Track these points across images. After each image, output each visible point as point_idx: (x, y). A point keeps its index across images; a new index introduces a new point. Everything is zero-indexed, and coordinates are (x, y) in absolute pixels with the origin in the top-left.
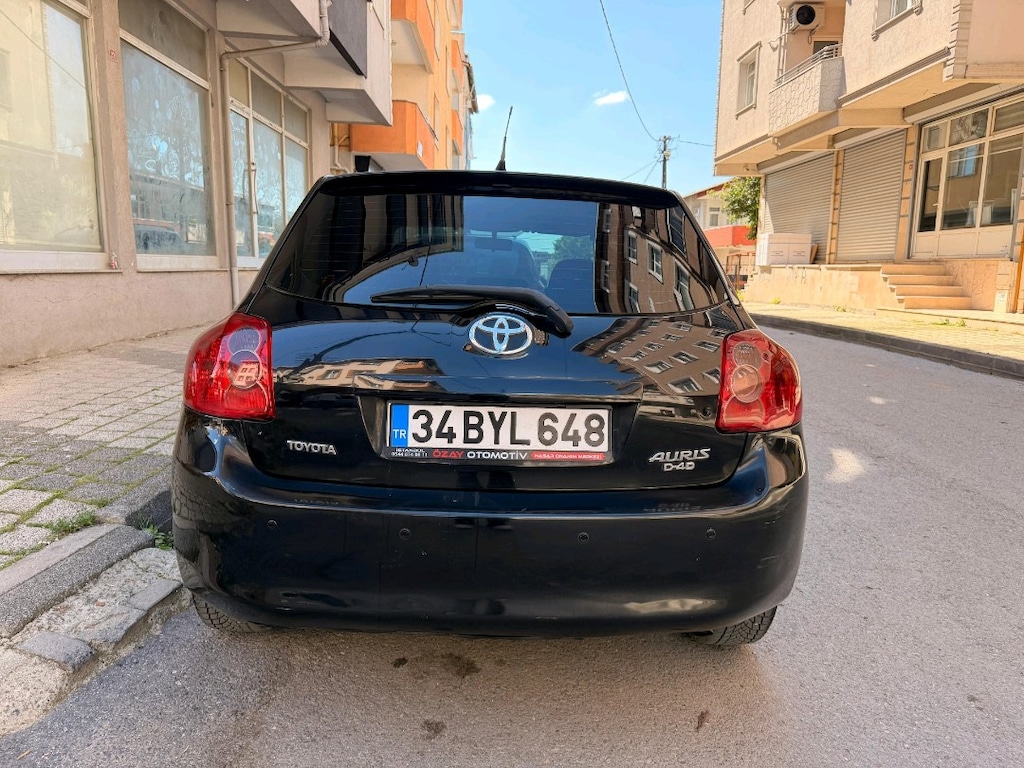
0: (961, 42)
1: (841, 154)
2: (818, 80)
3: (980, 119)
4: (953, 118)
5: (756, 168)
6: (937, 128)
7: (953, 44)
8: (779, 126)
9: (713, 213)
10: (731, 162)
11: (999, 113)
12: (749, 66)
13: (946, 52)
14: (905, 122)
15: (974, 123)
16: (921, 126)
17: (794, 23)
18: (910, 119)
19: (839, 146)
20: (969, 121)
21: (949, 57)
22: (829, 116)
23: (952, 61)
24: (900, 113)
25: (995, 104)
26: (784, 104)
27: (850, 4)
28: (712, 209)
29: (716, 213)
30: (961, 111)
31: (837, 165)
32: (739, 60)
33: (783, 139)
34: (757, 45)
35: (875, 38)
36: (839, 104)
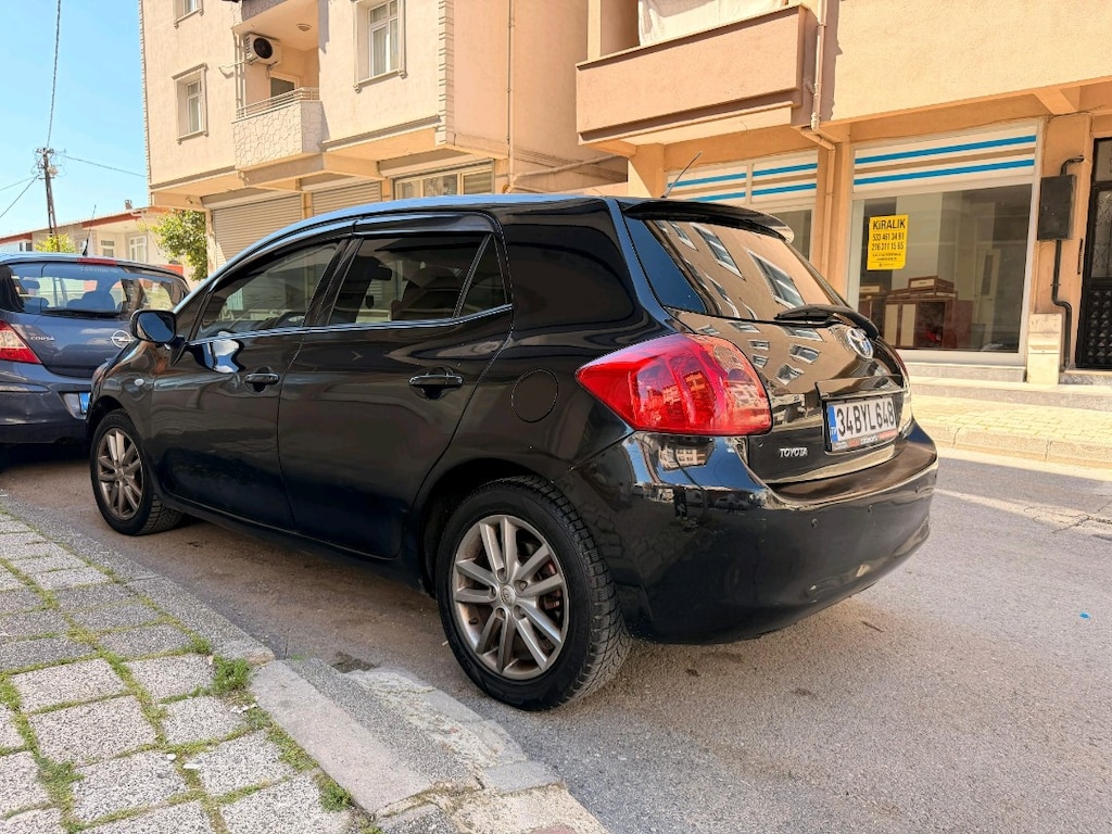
0: (449, 112)
1: (309, 198)
2: (298, 120)
3: (451, 181)
4: (424, 178)
5: (199, 201)
6: (410, 184)
7: (444, 113)
8: (250, 160)
9: (107, 247)
10: (169, 192)
11: (466, 179)
12: (190, 87)
13: (437, 119)
14: (380, 175)
15: (445, 185)
16: (394, 180)
17: (252, 55)
18: (385, 173)
19: (306, 189)
20: (441, 183)
21: (440, 124)
22: (311, 158)
23: (444, 128)
24: (375, 164)
25: (462, 171)
26: (253, 137)
27: (325, 52)
28: (104, 243)
29: (111, 248)
30: (434, 172)
31: (305, 208)
32: (174, 78)
33: (251, 174)
34: (201, 66)
35: (359, 91)
36: (323, 148)
